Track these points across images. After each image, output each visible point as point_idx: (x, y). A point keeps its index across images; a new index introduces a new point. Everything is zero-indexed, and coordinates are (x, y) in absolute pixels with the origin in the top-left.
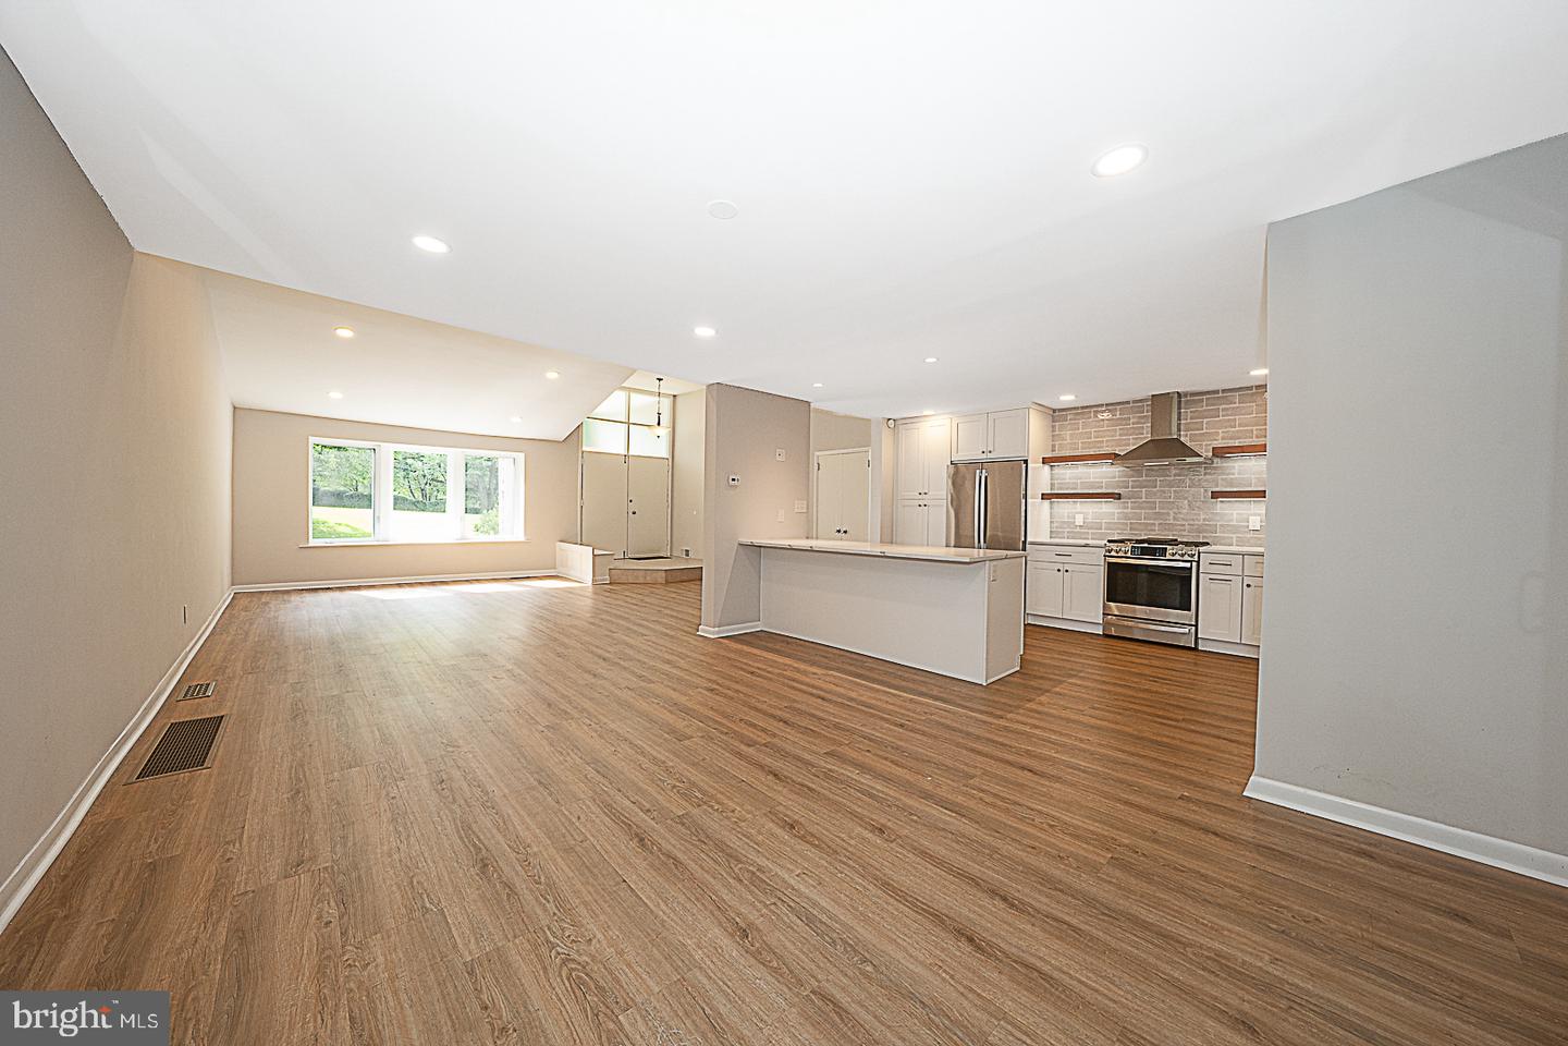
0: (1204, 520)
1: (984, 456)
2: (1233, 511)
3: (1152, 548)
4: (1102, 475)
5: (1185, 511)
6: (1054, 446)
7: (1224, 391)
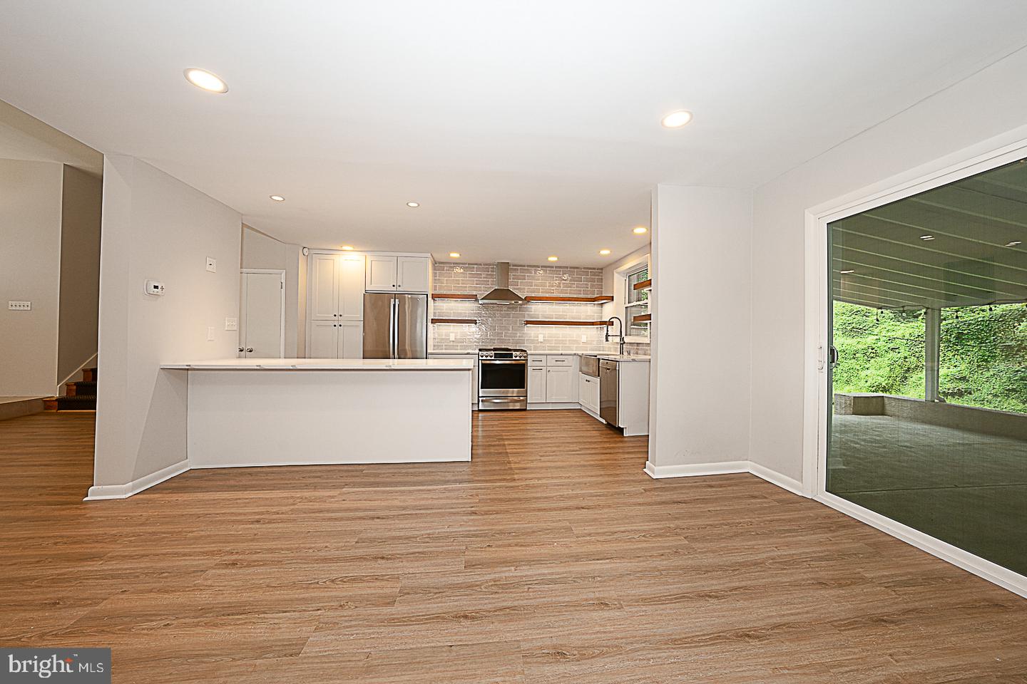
0: (519, 337)
1: (394, 289)
2: (532, 331)
3: (504, 353)
4: (465, 308)
5: (510, 332)
6: (435, 286)
7: (528, 266)
